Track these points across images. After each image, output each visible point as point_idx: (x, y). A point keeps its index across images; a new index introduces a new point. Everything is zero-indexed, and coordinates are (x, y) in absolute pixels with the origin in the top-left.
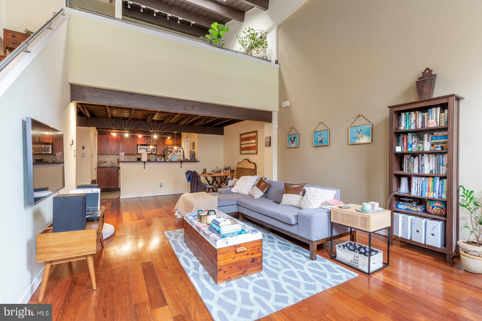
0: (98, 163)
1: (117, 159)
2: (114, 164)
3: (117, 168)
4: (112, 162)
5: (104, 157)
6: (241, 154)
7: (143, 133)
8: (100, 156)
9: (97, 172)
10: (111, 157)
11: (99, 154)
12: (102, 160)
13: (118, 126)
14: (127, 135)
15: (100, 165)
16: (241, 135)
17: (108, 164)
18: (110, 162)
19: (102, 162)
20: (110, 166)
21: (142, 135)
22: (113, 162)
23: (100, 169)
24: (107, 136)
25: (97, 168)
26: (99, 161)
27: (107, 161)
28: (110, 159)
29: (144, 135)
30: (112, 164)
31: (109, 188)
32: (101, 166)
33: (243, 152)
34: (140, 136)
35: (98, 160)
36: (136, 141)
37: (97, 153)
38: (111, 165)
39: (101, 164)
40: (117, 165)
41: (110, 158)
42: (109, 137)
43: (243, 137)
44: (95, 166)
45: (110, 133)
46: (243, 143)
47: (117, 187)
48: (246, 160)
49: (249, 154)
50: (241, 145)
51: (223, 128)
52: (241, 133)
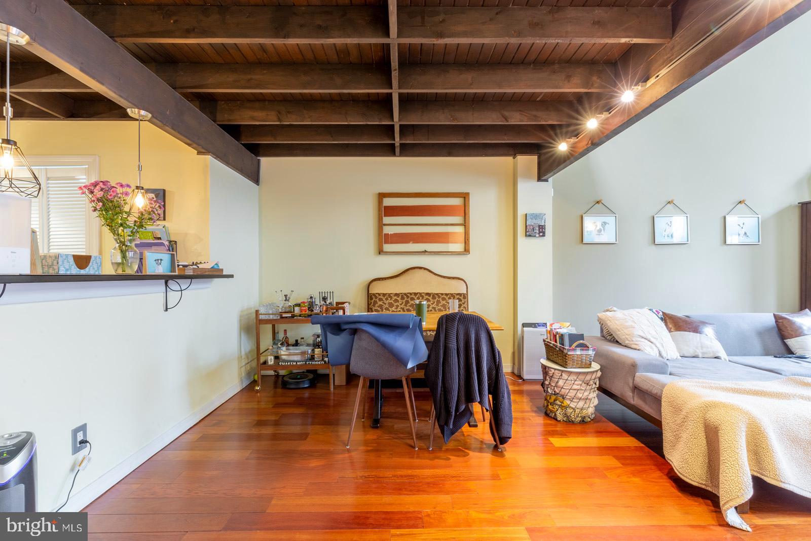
6: (381, 252)
16: (382, 196)
33: (387, 247)
43: (388, 202)
46: (387, 220)
48: (416, 270)
49: (426, 253)
50: (381, 225)
51: (258, 158)
52: (381, 191)
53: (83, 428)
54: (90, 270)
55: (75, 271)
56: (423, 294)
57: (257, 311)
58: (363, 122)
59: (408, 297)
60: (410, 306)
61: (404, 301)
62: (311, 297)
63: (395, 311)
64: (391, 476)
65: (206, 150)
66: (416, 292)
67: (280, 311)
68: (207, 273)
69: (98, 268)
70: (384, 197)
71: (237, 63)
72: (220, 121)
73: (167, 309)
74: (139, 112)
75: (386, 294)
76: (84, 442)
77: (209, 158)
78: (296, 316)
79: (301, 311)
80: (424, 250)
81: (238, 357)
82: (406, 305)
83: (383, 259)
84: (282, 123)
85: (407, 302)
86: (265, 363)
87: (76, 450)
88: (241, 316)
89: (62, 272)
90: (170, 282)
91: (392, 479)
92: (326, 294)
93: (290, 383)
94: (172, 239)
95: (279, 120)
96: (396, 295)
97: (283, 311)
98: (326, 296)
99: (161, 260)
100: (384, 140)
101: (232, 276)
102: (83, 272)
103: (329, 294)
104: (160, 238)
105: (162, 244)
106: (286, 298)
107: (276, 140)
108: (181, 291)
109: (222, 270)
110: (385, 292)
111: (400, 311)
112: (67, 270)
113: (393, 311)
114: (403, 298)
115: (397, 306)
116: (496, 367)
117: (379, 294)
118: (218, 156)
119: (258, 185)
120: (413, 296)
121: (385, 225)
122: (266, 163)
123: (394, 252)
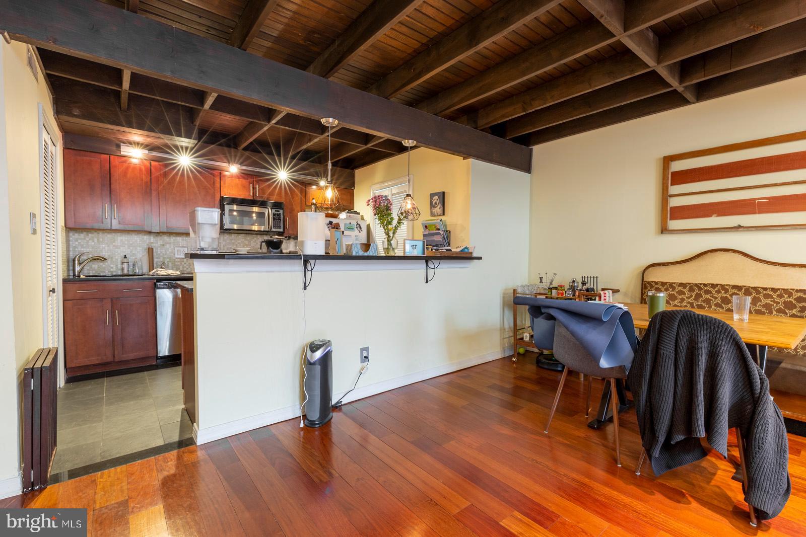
0: (70, 262)
1: (146, 247)
2: (134, 265)
3: (149, 284)
4: (125, 257)
5: (92, 239)
6: (664, 230)
7: (241, 161)
8: (74, 236)
9: (64, 301)
10: (121, 239)
11: (71, 225)
12: (85, 250)
13: (148, 122)
14: (185, 161)
15: (77, 268)
16: (668, 160)
17: (112, 268)
18: (119, 258)
19: (84, 258)
20: (120, 273)
21: (239, 166)
22: (131, 259)
23: (77, 285)
24: (107, 156)
25: (65, 281)
26: (72, 256)
27: (105, 254)
28: (117, 247)
29: (245, 168)
30: (125, 266)
31: (117, 359)
32: (80, 272)
33: (674, 224)
34: (233, 169)
35: (68, 251)
36: (217, 185)
37: (61, 222)
38: (123, 269)
39: (80, 264)
40: (145, 270)
41: (118, 243)
42: (115, 161)
43: (678, 166)
44: (56, 276)
45: (118, 146)
46: (674, 189)
47: (152, 353)
48: (718, 253)
49: (741, 229)
50: (665, 196)
51: (530, 148)
52: (667, 154)
53: (367, 349)
54: (370, 253)
55: (361, 253)
56: (727, 287)
57: (515, 291)
58: (609, 82)
59: (700, 289)
60: (704, 301)
61: (694, 294)
62: (574, 281)
63: (678, 306)
64: (562, 473)
65: (467, 155)
66: (715, 283)
67: (535, 292)
68: (454, 256)
69: (375, 252)
70: (672, 161)
71: (473, 76)
72: (480, 127)
73: (427, 282)
74: (408, 142)
75: (666, 283)
76: (366, 357)
77: (471, 160)
78: (554, 298)
79: (558, 294)
80: (736, 225)
81: (501, 330)
82: (696, 299)
83: (668, 238)
84: (527, 112)
85: (698, 296)
86: (522, 339)
87: (362, 362)
88: (504, 294)
89: (354, 254)
90: (430, 262)
91: (561, 477)
92: (586, 279)
93: (543, 363)
94: (448, 230)
95: (524, 110)
96: (681, 285)
97: (538, 292)
98: (586, 281)
99: (416, 246)
100: (657, 90)
101: (480, 258)
102: (366, 254)
103: (589, 279)
104: (439, 229)
105: (439, 234)
106: (541, 279)
107: (535, 128)
108: (435, 268)
109: (471, 253)
110: (665, 281)
111: (686, 306)
112: (357, 253)
113: (675, 306)
114: (691, 290)
115: (682, 300)
116: (754, 401)
117: (656, 283)
118: (478, 157)
119: (530, 173)
120: (709, 288)
121: (671, 196)
122: (537, 149)
123: (684, 230)
